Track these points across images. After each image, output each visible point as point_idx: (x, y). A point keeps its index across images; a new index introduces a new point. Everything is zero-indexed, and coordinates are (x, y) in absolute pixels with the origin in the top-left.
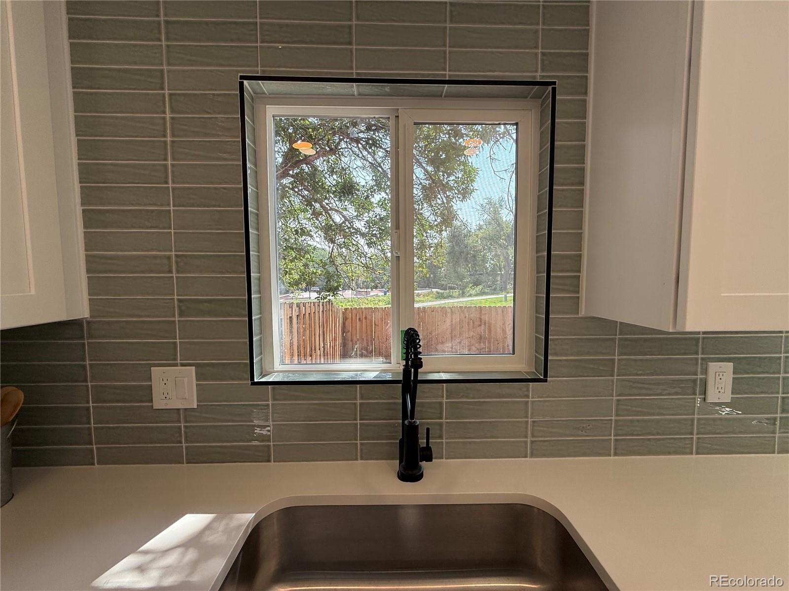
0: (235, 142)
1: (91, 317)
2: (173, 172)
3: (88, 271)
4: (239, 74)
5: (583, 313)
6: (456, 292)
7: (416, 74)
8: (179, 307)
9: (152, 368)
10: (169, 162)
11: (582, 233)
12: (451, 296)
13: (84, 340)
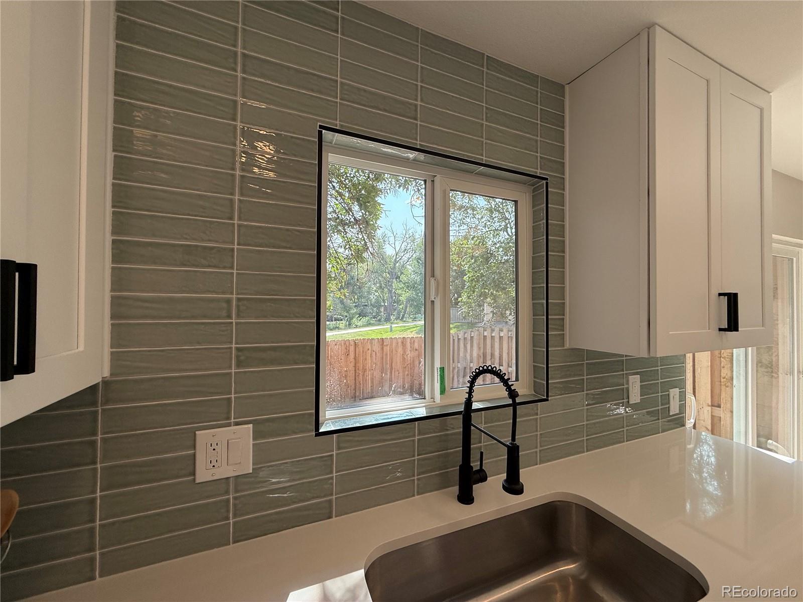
0: (311, 186)
1: (111, 375)
2: (240, 208)
3: (113, 317)
4: (319, 124)
5: (567, 346)
6: (342, 324)
7: (464, 155)
8: (237, 357)
9: (197, 432)
10: (237, 197)
11: (564, 287)
12: (337, 328)
13: (97, 407)
